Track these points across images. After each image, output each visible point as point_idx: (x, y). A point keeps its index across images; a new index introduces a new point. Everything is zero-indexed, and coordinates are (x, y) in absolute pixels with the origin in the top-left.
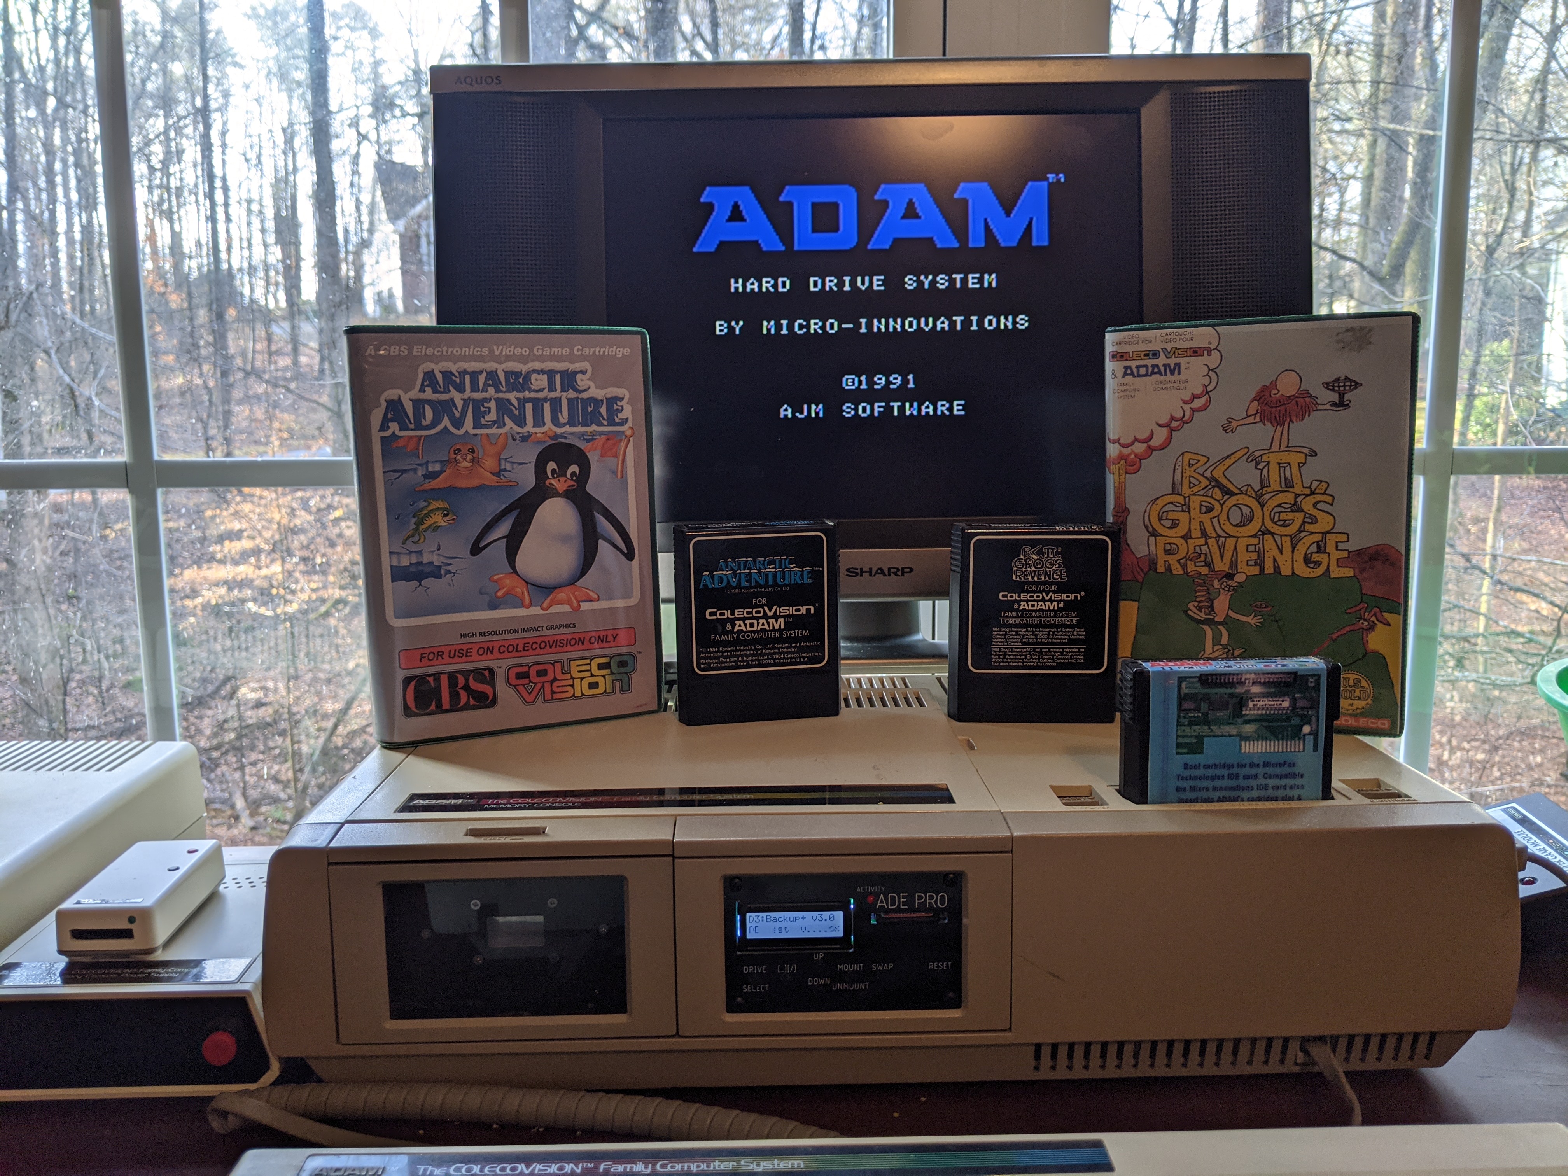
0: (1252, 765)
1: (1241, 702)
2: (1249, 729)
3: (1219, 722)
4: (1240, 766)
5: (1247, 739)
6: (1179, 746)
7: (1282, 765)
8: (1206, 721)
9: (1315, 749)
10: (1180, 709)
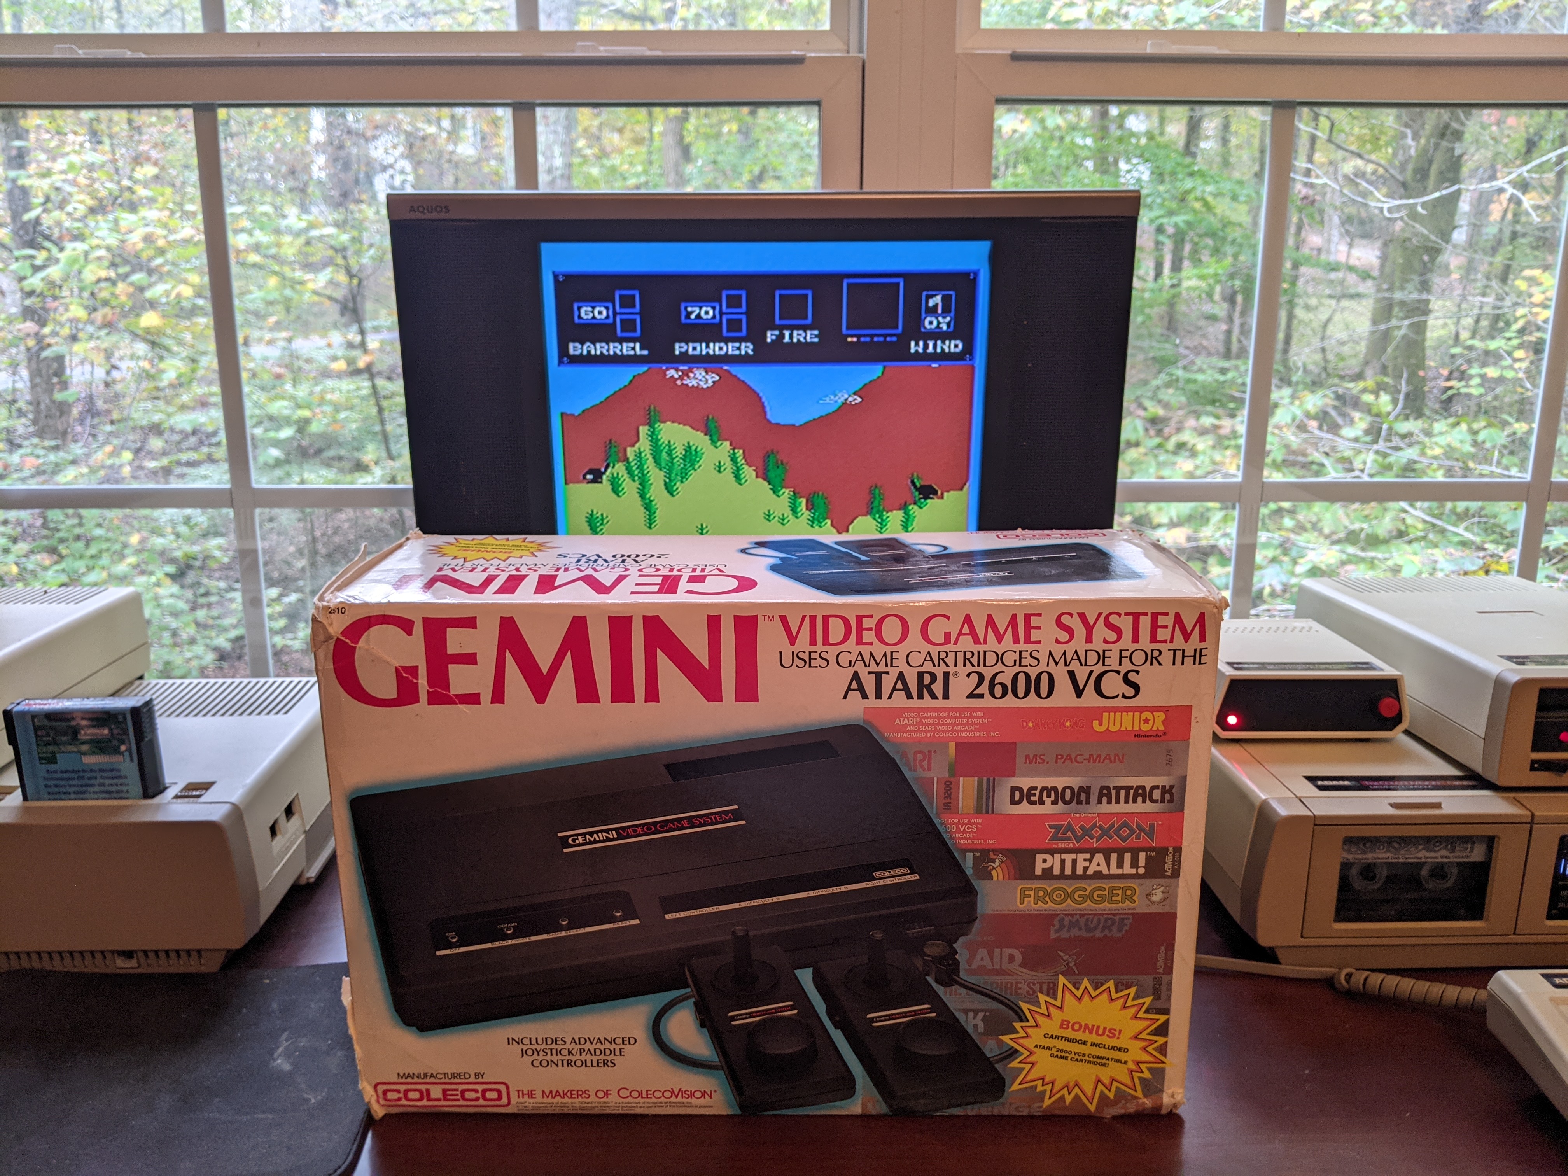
0: (92, 771)
1: (75, 731)
2: (85, 748)
3: (65, 744)
4: (84, 771)
5: (85, 754)
6: (40, 759)
7: (112, 770)
8: (55, 743)
9: (132, 760)
10: (37, 736)
